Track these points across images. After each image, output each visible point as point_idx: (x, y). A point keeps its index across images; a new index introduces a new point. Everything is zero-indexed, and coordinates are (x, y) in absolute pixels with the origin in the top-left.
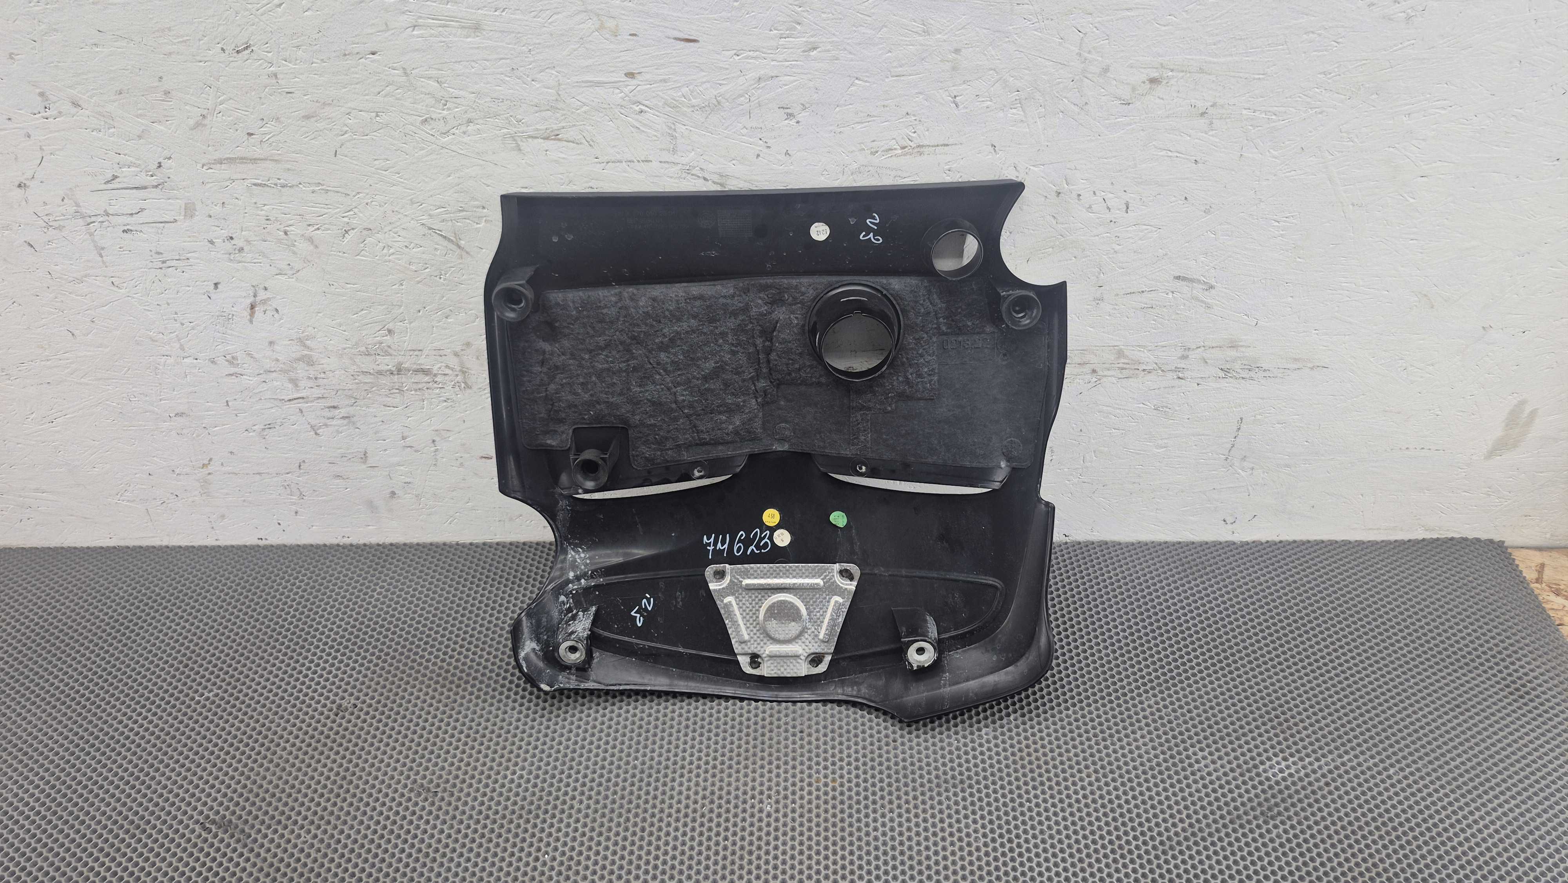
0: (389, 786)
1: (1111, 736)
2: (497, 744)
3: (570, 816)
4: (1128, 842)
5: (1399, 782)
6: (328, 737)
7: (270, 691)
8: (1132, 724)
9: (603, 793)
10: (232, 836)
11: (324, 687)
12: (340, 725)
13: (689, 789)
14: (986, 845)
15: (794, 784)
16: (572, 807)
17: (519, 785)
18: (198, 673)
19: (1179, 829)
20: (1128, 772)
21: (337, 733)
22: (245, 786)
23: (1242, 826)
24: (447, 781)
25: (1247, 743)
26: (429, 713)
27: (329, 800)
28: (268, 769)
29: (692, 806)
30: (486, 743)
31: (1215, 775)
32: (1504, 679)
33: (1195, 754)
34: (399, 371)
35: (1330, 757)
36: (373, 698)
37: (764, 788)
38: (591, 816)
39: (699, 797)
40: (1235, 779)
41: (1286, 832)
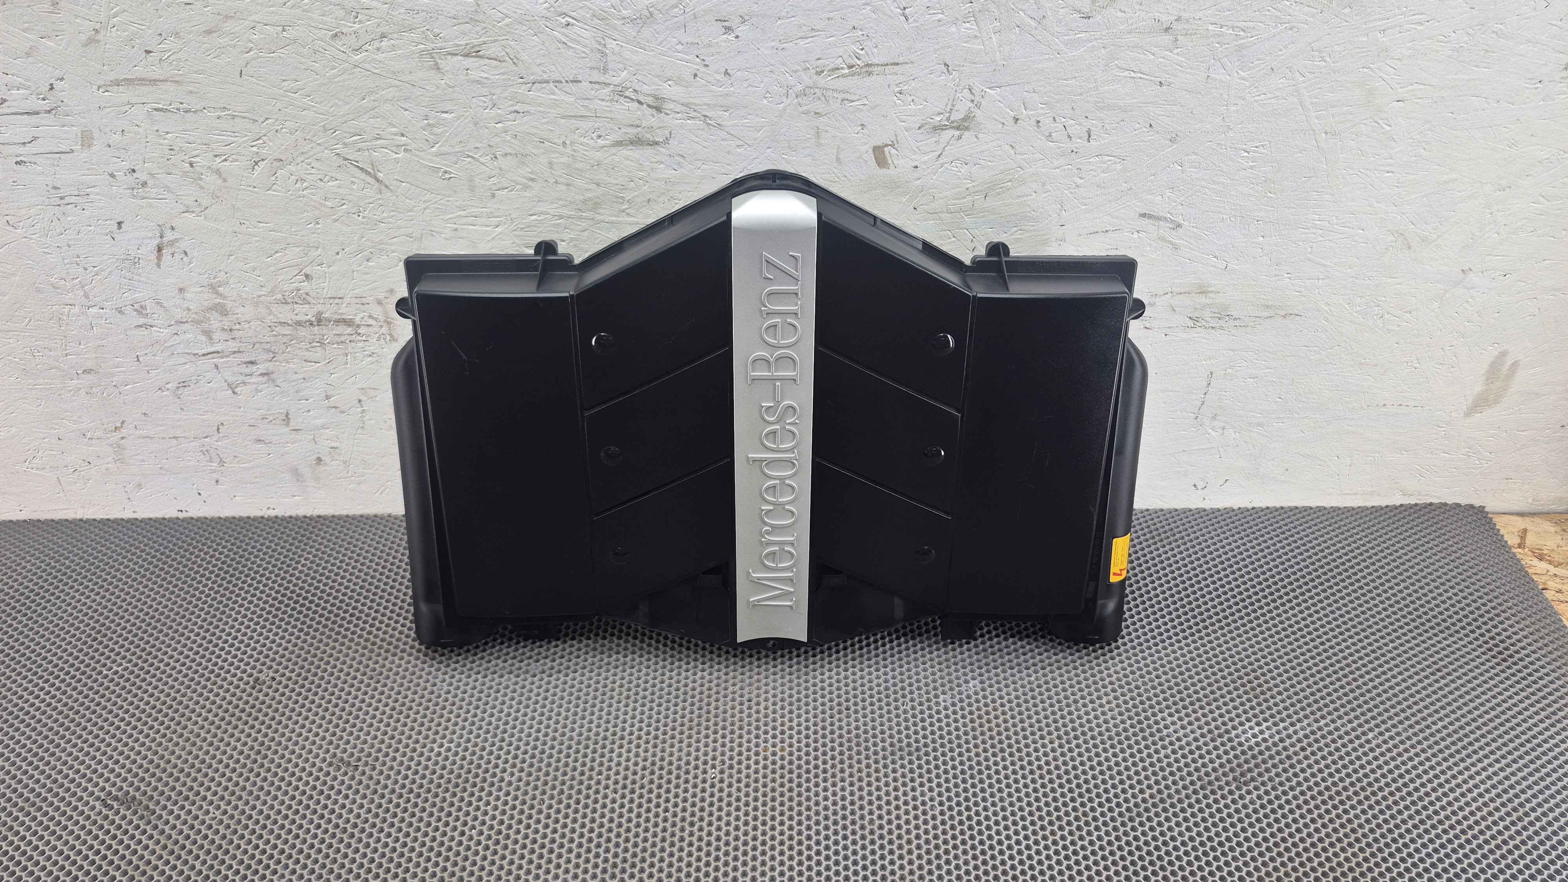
0: (307, 760)
1: (1076, 702)
4: (1093, 809)
5: (1378, 746)
6: (243, 711)
7: (184, 664)
8: (1097, 690)
10: (135, 813)
11: (241, 660)
12: (257, 699)
14: (942, 813)
17: (447, 758)
18: (107, 647)
19: (1147, 796)
20: (1093, 738)
22: (151, 762)
23: (1213, 792)
24: (369, 755)
25: (1218, 708)
27: (241, 775)
28: (177, 744)
29: (631, 777)
31: (1185, 740)
32: (1486, 642)
33: (1163, 719)
34: (319, 321)
35: (1306, 722)
36: (293, 671)
37: (709, 758)
38: (523, 788)
39: (638, 768)
40: (1206, 744)
41: (1259, 797)
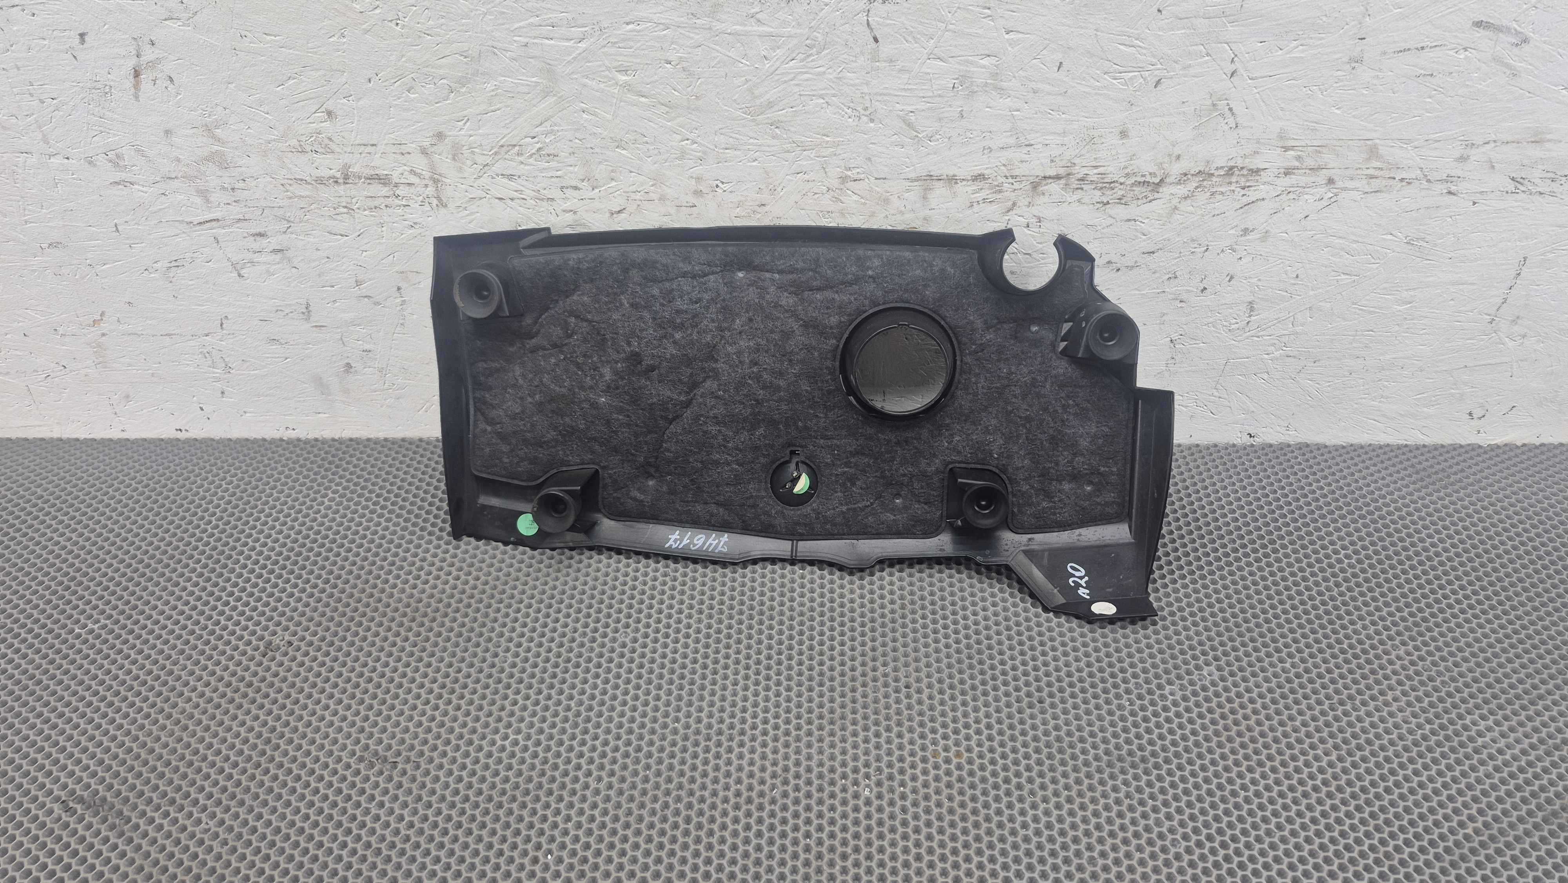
2: (484, 697)
3: (584, 799)
9: (631, 768)
13: (752, 763)
15: (901, 759)
16: (586, 786)
21: (263, 680)
26: (390, 655)
30: (468, 696)
